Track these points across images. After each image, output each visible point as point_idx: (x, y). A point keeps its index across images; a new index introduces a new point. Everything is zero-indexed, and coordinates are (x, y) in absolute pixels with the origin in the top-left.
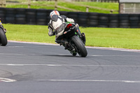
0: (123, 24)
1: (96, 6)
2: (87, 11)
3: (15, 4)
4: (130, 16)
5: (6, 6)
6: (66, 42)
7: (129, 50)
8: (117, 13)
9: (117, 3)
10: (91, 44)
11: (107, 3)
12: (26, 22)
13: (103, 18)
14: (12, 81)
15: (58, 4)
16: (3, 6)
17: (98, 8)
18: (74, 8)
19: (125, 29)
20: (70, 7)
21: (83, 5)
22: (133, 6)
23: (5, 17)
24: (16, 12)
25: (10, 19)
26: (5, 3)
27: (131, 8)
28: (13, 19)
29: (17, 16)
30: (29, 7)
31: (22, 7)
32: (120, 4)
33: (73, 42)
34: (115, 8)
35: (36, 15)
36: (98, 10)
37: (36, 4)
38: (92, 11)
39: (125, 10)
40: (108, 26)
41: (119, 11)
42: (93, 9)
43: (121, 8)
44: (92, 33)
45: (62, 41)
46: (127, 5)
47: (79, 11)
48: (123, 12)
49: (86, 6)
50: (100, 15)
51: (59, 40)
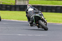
0: (17, 9)
2: (1, 3)
4: (20, 6)
7: (20, 21)
13: (8, 7)
17: (6, 2)
22: (21, 2)
27: (20, 2)
34: (13, 2)
36: (6, 3)
39: (18, 3)
40: (10, 10)
41: (15, 4)
42: (4, 3)
50: (7, 5)
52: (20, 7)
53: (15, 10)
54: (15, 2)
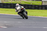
0: (43, 8)
1: (34, 2)
2: (31, 4)
3: (7, 2)
5: (4, 3)
6: (21, 14)
8: (41, 5)
9: (41, 2)
10: (32, 15)
11: (38, 2)
12: (11, 8)
13: (37, 6)
14: (6, 27)
15: (22, 2)
16: (3, 3)
17: (35, 3)
18: (27, 3)
19: (44, 10)
20: (25, 3)
21: (30, 2)
23: (4, 6)
24: (7, 4)
25: (5, 7)
26: (4, 1)
27: (46, 3)
28: (6, 7)
29: (8, 6)
30: (12, 3)
31: (9, 3)
32: (42, 2)
33: (23, 14)
35: (14, 5)
37: (14, 2)
38: (33, 4)
39: (44, 4)
40: (38, 9)
41: (42, 4)
43: (43, 3)
44: (33, 11)
45: (20, 14)
46: (45, 2)
47: (28, 4)
48: (43, 4)
49: (31, 2)
51: (19, 13)
52: (45, 7)
53: (42, 9)
54: (41, 3)
